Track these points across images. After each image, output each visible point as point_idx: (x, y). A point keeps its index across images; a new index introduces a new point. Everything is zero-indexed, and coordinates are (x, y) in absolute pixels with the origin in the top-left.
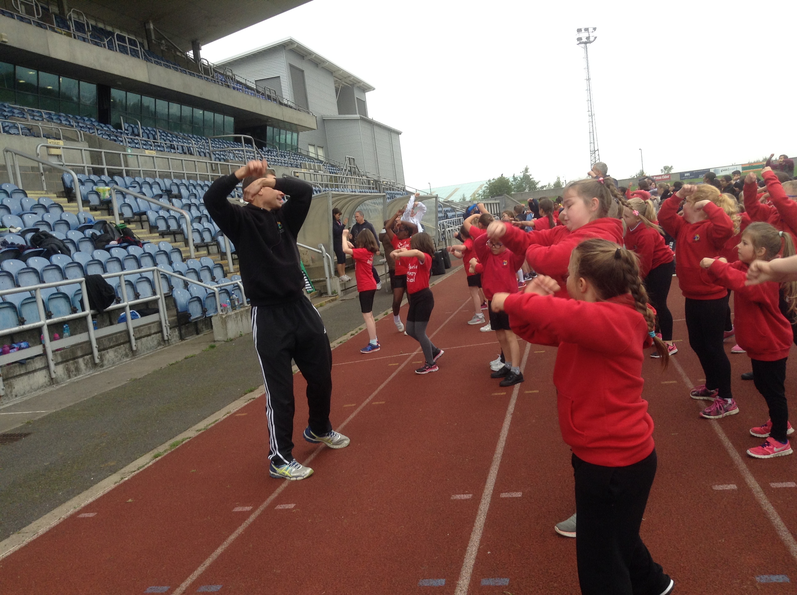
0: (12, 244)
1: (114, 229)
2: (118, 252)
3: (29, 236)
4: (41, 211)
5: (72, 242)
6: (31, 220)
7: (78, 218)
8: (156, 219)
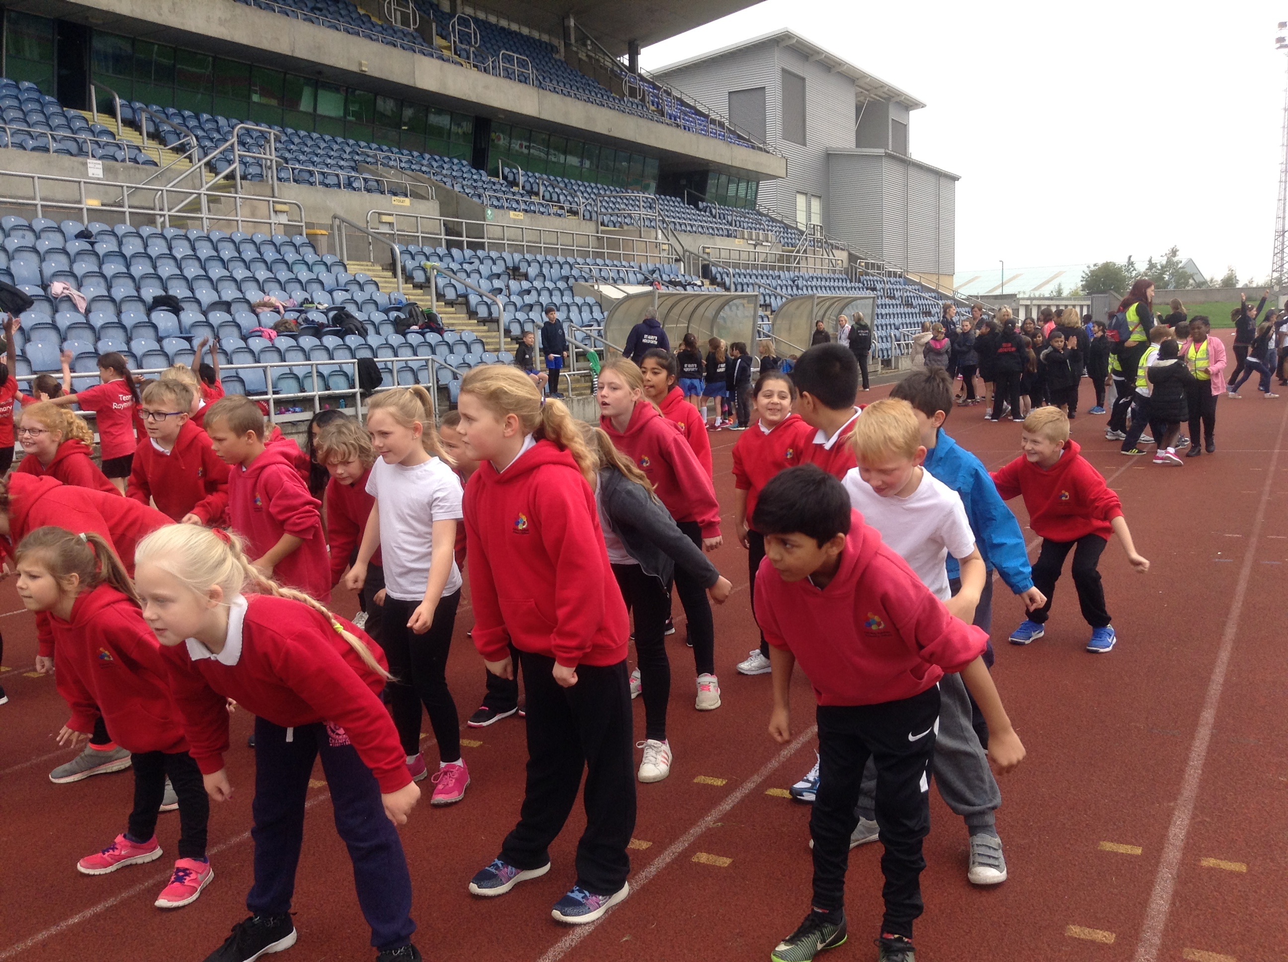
0: (313, 321)
1: (419, 313)
2: (414, 338)
3: (331, 314)
4: (354, 288)
5: (373, 323)
6: (340, 296)
7: (390, 298)
8: (477, 304)
